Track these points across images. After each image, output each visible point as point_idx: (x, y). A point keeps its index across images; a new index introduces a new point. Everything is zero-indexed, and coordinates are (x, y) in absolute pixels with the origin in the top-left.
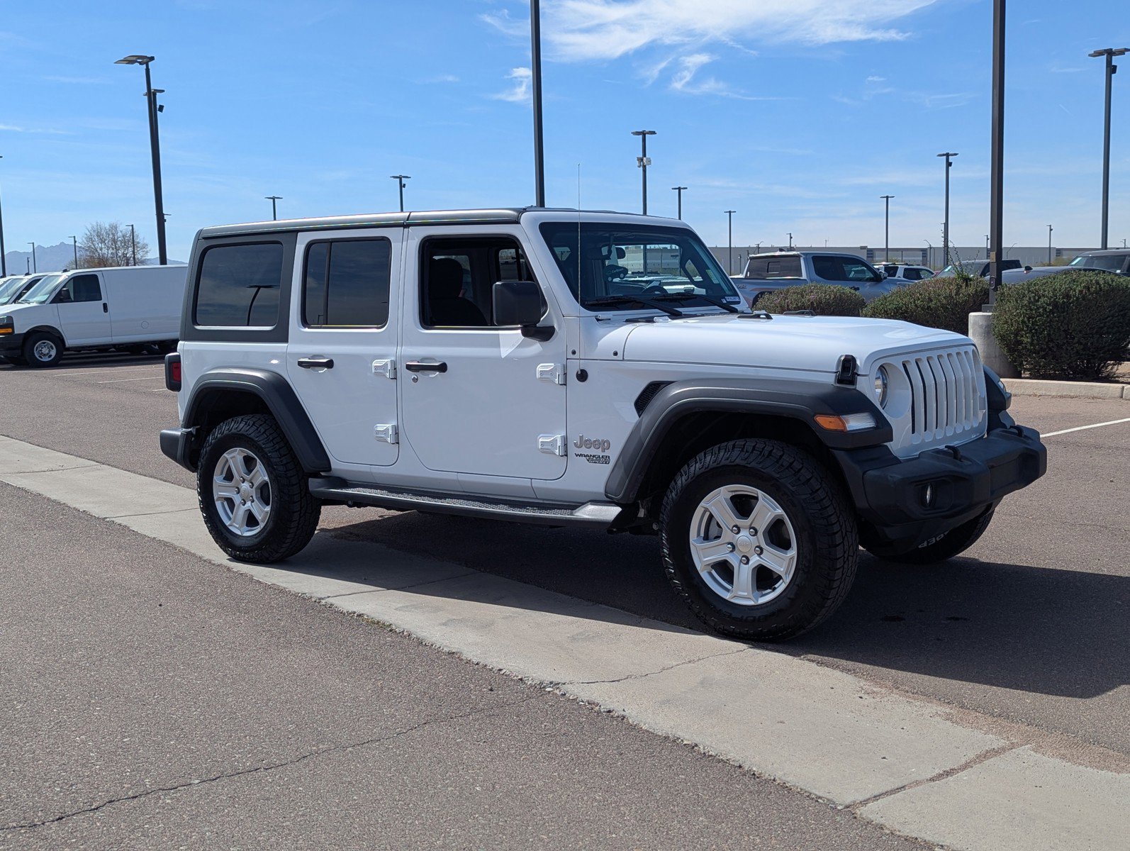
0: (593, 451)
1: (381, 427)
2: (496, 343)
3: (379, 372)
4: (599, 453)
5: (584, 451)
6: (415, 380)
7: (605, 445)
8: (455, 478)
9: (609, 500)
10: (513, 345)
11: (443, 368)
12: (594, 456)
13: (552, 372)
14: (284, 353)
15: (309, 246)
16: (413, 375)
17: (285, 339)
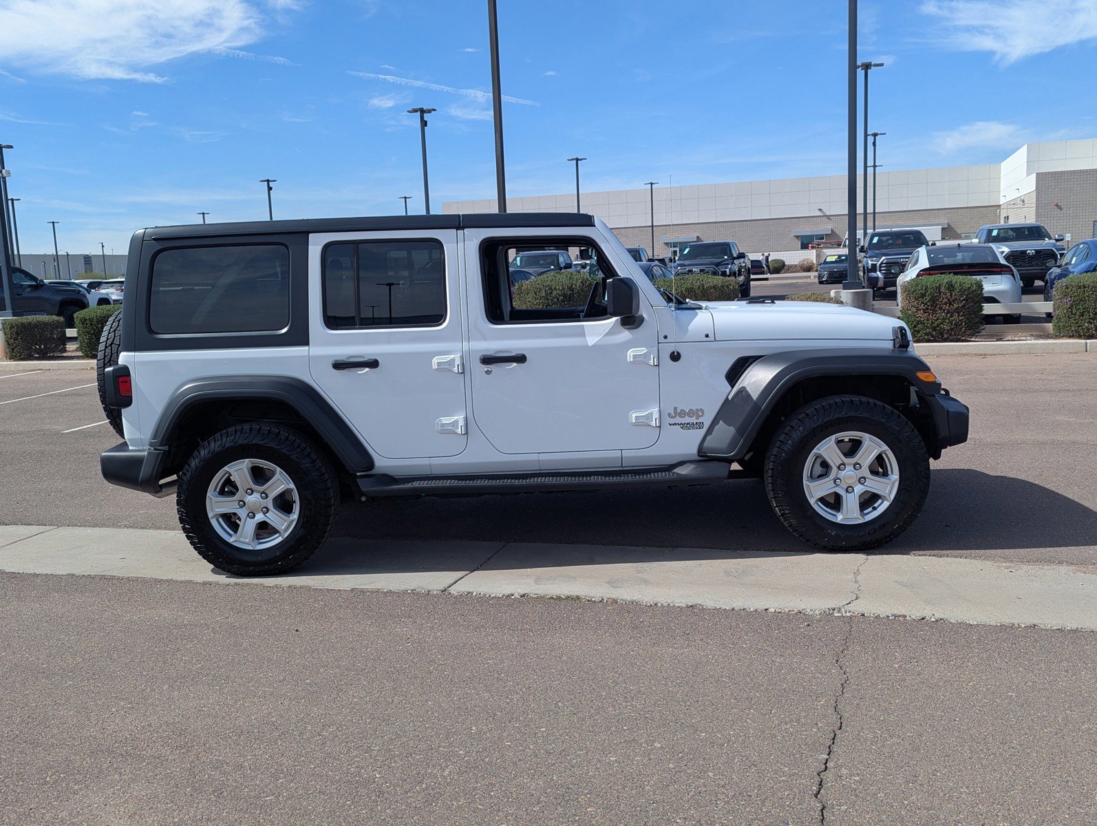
0: (687, 420)
1: (446, 420)
2: (582, 334)
3: (445, 368)
4: (694, 420)
5: (678, 420)
6: (488, 372)
7: (699, 413)
8: (537, 458)
9: (702, 458)
10: (600, 335)
11: (521, 359)
12: (688, 424)
13: (646, 356)
14: (305, 356)
15: (327, 248)
16: (486, 368)
17: (304, 341)
